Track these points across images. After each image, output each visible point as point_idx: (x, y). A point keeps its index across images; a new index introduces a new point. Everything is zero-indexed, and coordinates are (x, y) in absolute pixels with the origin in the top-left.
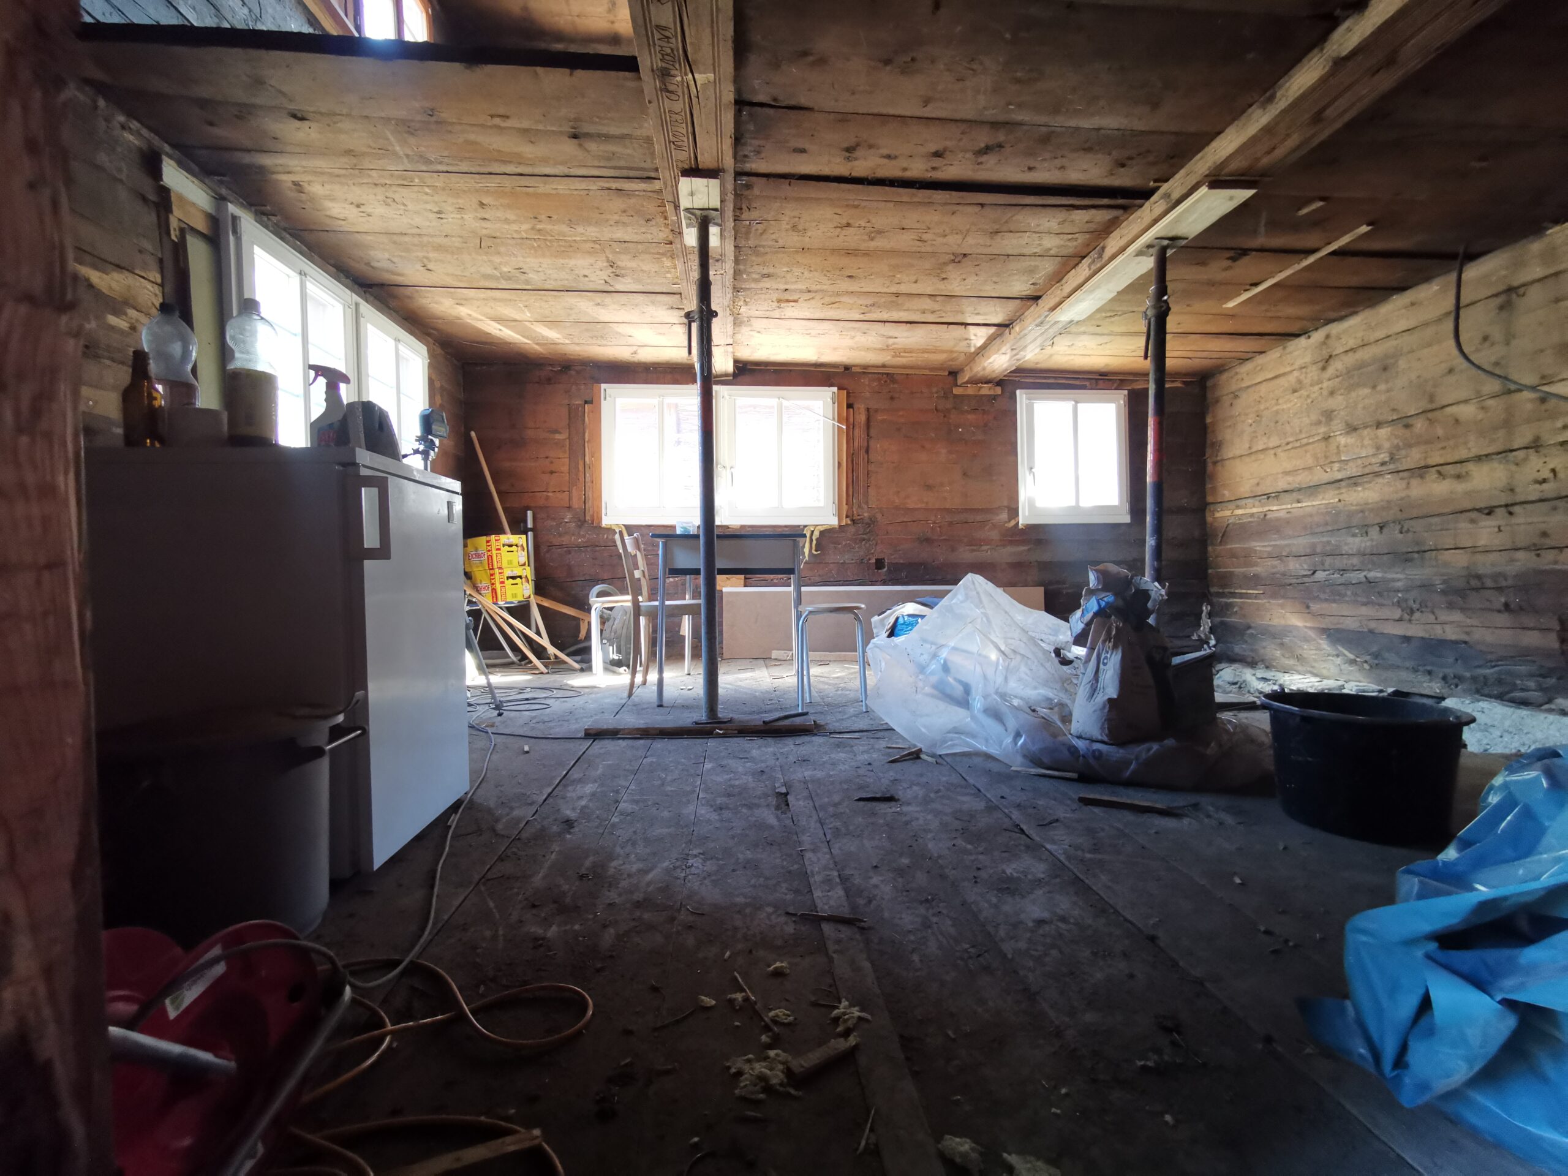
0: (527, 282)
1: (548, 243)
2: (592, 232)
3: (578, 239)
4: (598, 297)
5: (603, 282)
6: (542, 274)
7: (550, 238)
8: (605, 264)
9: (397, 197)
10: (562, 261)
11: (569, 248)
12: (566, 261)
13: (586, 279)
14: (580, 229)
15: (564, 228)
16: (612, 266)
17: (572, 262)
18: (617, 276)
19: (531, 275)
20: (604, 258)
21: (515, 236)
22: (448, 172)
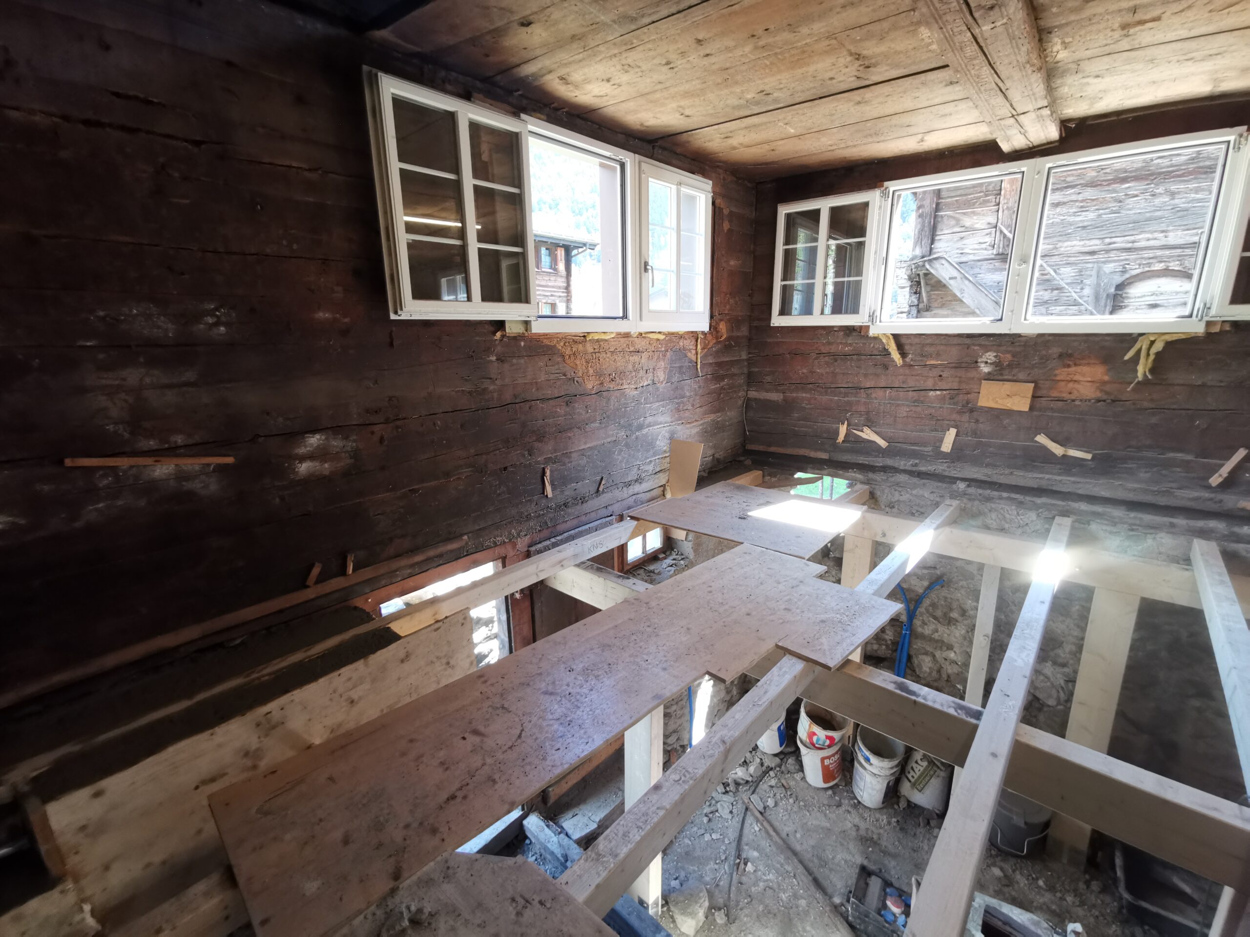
0: (776, 101)
1: (780, 57)
2: (818, 27)
3: (808, 41)
4: (856, 96)
5: (854, 78)
6: (785, 90)
7: (778, 51)
8: (849, 59)
9: (629, 61)
10: (800, 71)
11: (804, 56)
12: (804, 69)
13: (834, 81)
14: (805, 30)
15: (786, 36)
16: (858, 59)
17: (811, 69)
18: (868, 67)
19: (775, 95)
20: (845, 53)
21: (744, 60)
22: (654, 22)
